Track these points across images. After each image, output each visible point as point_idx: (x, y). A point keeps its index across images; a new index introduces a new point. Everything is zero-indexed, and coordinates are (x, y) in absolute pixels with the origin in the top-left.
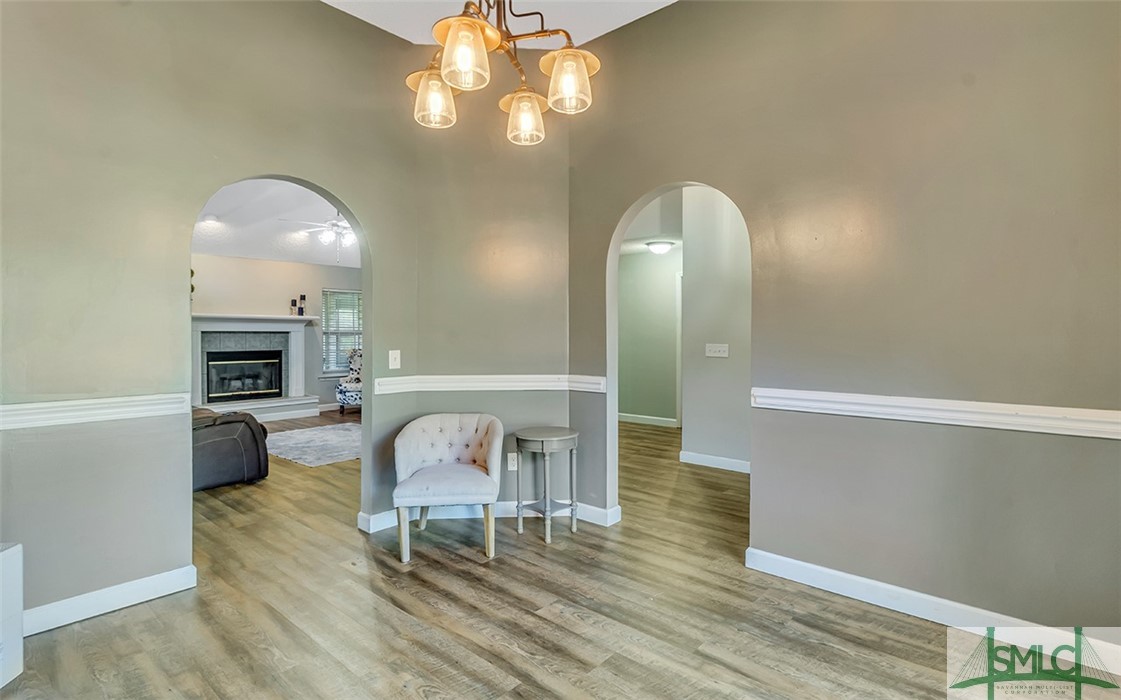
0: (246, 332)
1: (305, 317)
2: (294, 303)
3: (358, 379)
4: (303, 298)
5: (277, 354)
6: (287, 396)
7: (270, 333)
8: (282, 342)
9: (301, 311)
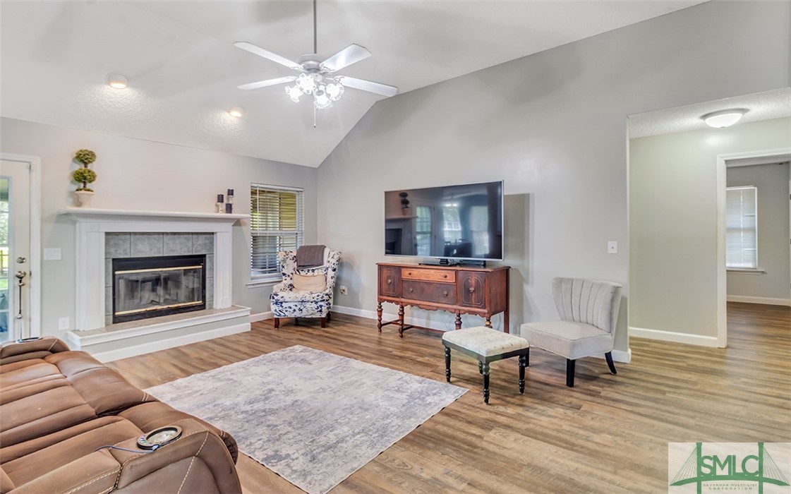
0: (163, 233)
1: (234, 215)
2: (220, 199)
3: (291, 285)
4: (231, 193)
5: (200, 259)
6: (211, 308)
7: (193, 233)
8: (205, 244)
9: (229, 208)
